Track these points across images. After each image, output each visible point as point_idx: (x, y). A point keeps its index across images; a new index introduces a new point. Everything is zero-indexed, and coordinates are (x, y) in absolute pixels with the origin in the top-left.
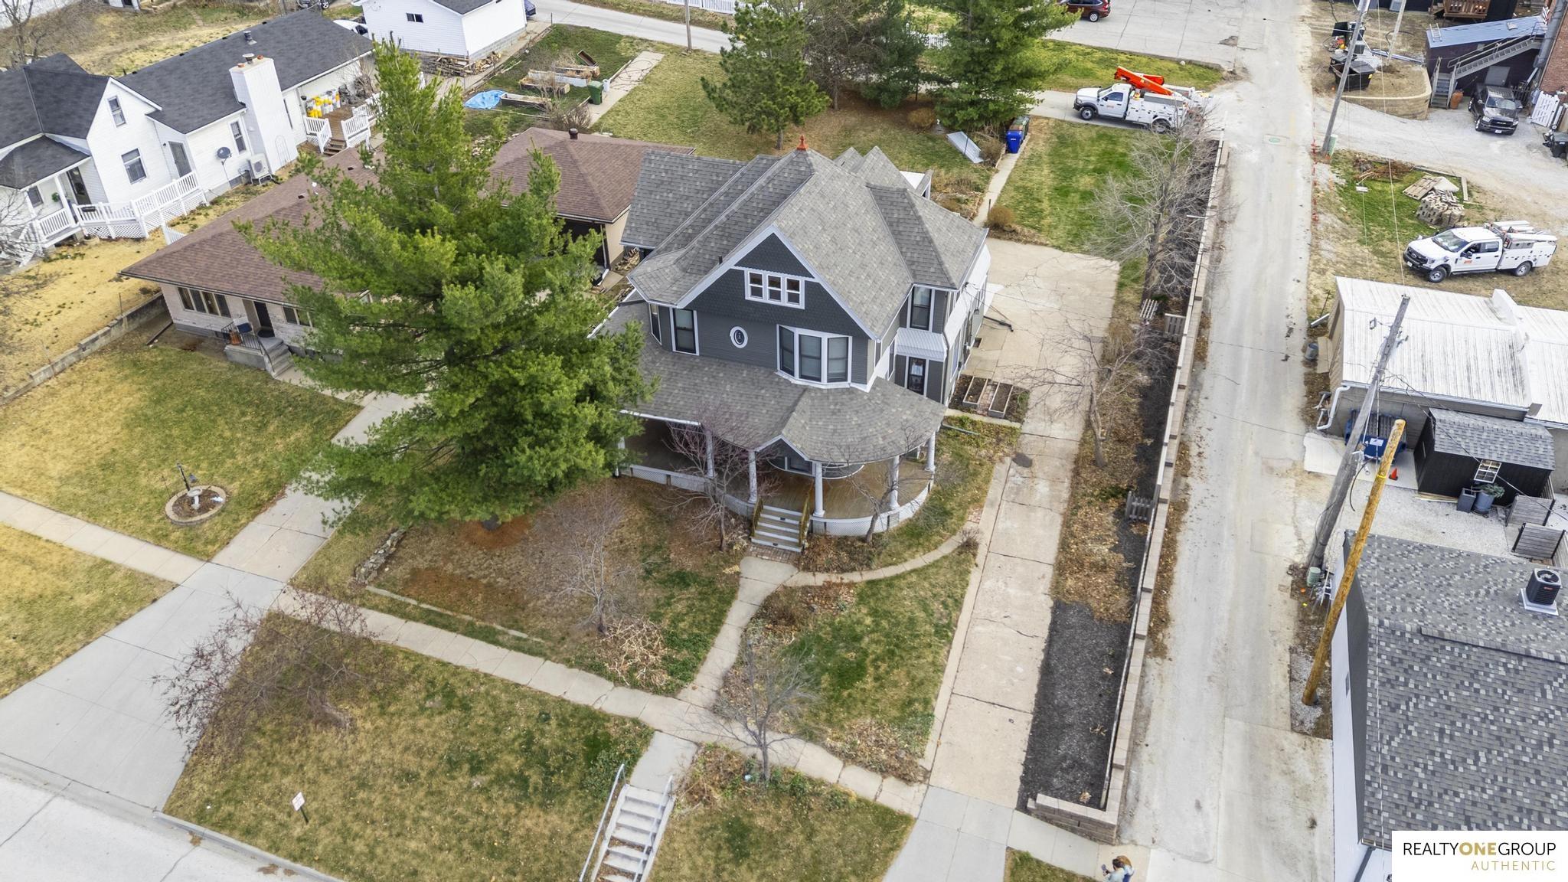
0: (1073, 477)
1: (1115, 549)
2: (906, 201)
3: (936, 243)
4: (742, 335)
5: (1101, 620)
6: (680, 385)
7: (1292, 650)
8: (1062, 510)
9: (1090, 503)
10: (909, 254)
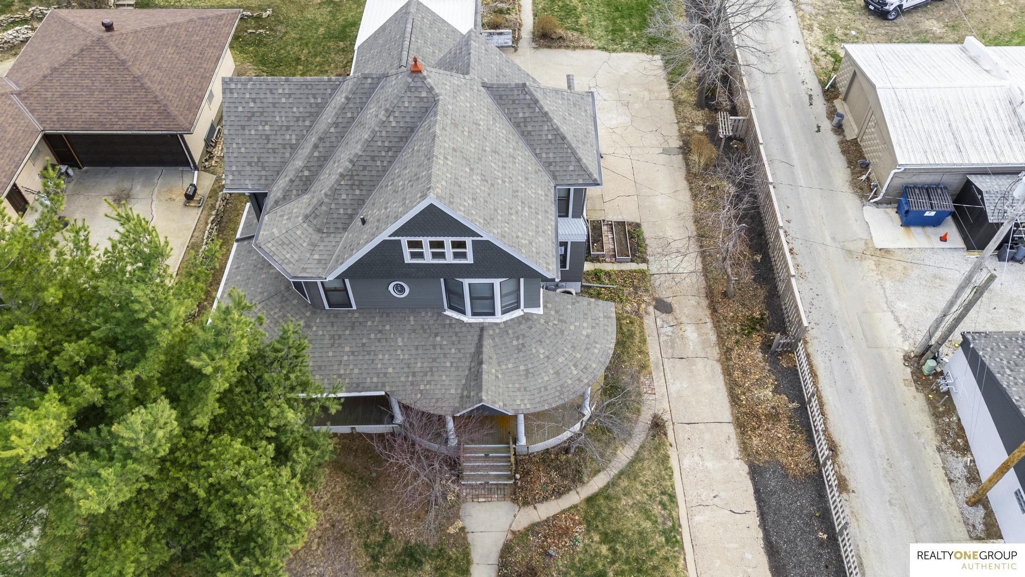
0: (712, 314)
1: (775, 391)
2: (528, 97)
3: (569, 137)
4: (402, 286)
5: (795, 476)
6: (347, 349)
7: (939, 449)
8: (717, 357)
9: (737, 342)
10: (544, 155)
